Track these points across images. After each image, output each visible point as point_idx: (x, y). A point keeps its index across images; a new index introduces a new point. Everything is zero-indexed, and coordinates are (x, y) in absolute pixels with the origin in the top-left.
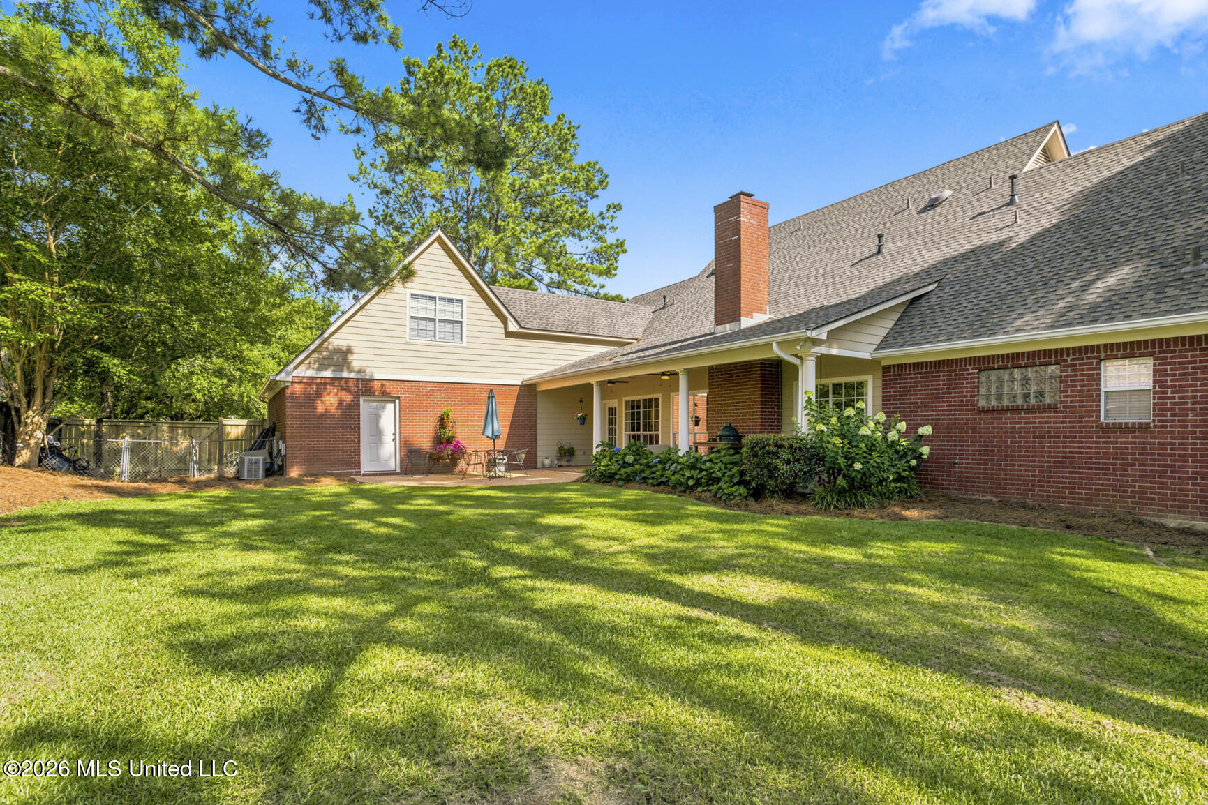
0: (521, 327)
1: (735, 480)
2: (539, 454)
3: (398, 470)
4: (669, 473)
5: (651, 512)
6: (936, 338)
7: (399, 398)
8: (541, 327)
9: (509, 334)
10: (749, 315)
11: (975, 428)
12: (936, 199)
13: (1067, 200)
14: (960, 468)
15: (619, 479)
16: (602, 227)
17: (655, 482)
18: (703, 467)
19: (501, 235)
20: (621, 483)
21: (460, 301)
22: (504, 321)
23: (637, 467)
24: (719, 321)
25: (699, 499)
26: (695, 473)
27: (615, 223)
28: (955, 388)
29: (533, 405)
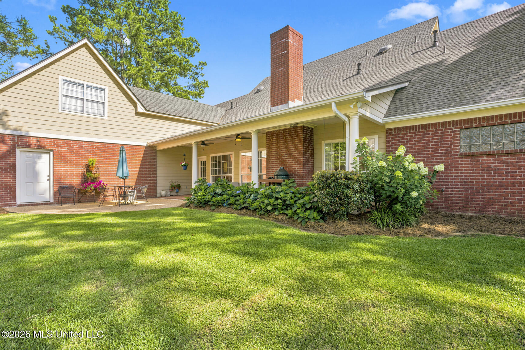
0: (146, 110)
1: (308, 206)
2: (158, 188)
3: (52, 201)
4: (249, 200)
5: (247, 237)
6: (428, 108)
7: (52, 150)
8: (160, 112)
9: (138, 114)
10: (293, 100)
11: (457, 167)
12: (384, 49)
13: (471, 41)
14: (446, 194)
15: (212, 205)
16: (196, 74)
17: (239, 207)
18: (278, 196)
19: (140, 67)
20: (213, 208)
21: (103, 90)
22: (135, 105)
23: (225, 196)
24: (273, 104)
25: (276, 220)
26: (272, 201)
27: (203, 72)
28: (441, 142)
29: (154, 159)
